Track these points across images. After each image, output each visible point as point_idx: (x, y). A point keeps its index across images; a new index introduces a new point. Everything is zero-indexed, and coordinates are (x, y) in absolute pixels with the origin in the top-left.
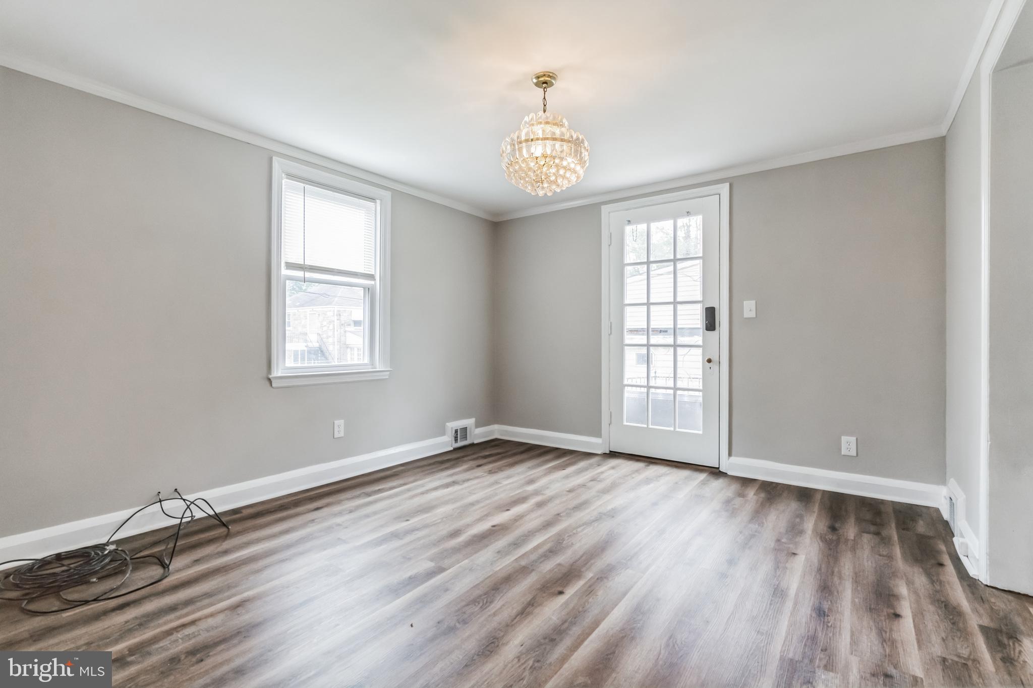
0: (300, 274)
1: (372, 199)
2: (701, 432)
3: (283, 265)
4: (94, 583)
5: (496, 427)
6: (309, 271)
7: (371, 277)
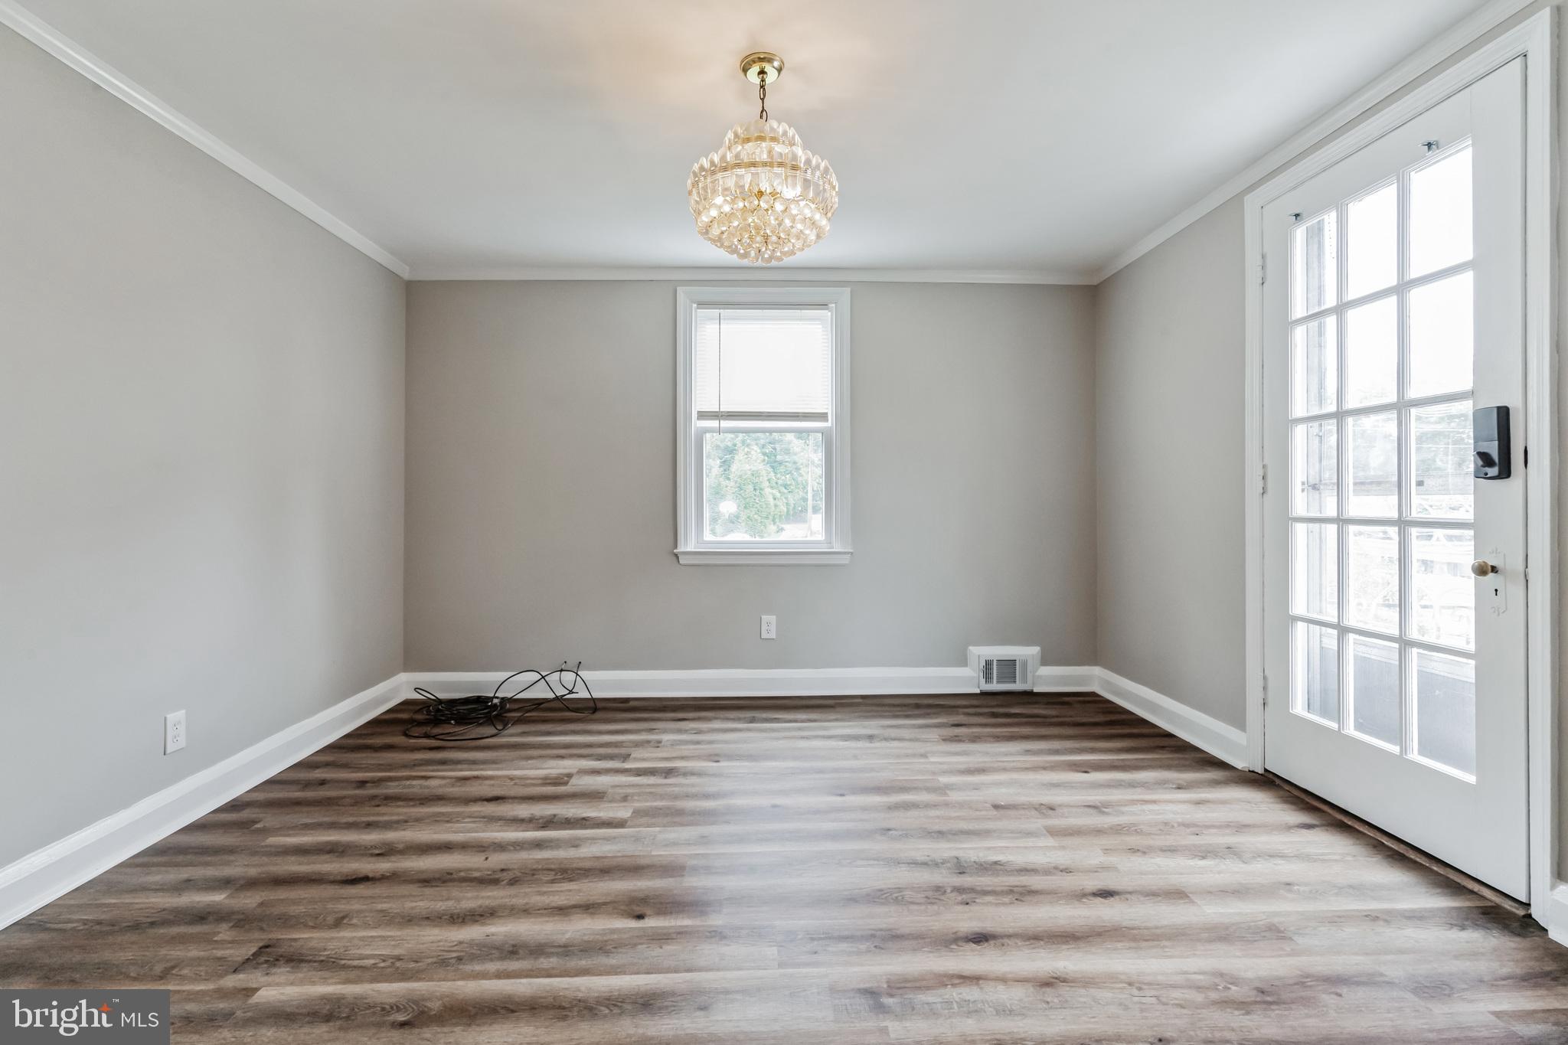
0: (714, 424)
1: (824, 306)
2: (1471, 779)
3: (694, 415)
4: (452, 724)
5: (1097, 671)
6: (725, 419)
7: (823, 417)
